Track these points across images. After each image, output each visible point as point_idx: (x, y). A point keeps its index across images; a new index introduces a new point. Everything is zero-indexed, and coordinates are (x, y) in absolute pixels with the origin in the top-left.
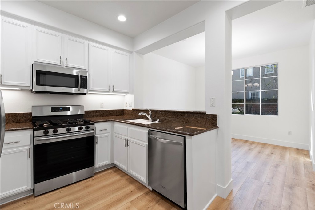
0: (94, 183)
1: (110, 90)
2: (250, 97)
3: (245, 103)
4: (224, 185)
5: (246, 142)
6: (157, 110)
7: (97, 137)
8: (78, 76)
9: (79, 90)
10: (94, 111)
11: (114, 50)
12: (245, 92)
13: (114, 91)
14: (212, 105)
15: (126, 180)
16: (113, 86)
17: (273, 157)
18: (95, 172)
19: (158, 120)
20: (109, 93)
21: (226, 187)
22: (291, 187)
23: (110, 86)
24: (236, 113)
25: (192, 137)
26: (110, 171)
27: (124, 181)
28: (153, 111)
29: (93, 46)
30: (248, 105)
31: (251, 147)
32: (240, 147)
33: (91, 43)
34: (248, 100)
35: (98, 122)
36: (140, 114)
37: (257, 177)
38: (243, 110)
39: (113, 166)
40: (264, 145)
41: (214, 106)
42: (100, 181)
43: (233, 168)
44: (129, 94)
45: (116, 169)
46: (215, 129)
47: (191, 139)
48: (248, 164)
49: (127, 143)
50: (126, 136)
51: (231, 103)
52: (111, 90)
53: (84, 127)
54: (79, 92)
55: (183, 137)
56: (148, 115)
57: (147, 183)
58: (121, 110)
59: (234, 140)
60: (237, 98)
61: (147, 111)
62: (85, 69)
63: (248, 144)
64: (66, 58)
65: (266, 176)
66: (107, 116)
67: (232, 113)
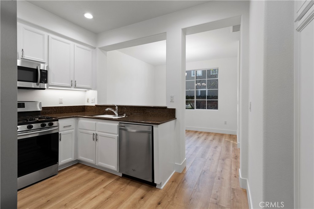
0: (60, 180)
1: (72, 85)
2: (199, 94)
3: (195, 100)
4: (181, 163)
5: (196, 132)
6: (123, 106)
7: (61, 133)
8: (37, 70)
9: (38, 85)
11: (76, 44)
12: (195, 90)
13: (76, 86)
14: (172, 101)
15: (94, 172)
16: (76, 82)
17: (214, 141)
18: (59, 170)
19: (125, 115)
20: (71, 88)
21: (181, 164)
22: (223, 160)
23: (72, 81)
24: (188, 109)
25: (159, 125)
26: (74, 168)
27: (92, 174)
28: (119, 107)
29: (53, 38)
30: (198, 102)
31: (200, 136)
32: (191, 136)
33: (51, 36)
34: (197, 97)
35: (62, 118)
36: (107, 109)
37: (203, 156)
38: (194, 106)
39: (77, 163)
40: (208, 134)
41: (173, 102)
42: (66, 177)
43: (186, 152)
44: (91, 90)
45: (81, 165)
46: (174, 120)
47: (158, 127)
48: (197, 148)
49: (95, 137)
50: (95, 131)
51: (185, 100)
52: (74, 85)
53: (47, 124)
54: (38, 87)
55: (151, 126)
56: (115, 110)
57: (117, 170)
58: (82, 106)
59: (188, 131)
60: (189, 95)
61: (113, 107)
63: (197, 134)
64: (23, 50)
65: (209, 155)
66: (67, 113)
67: (186, 109)
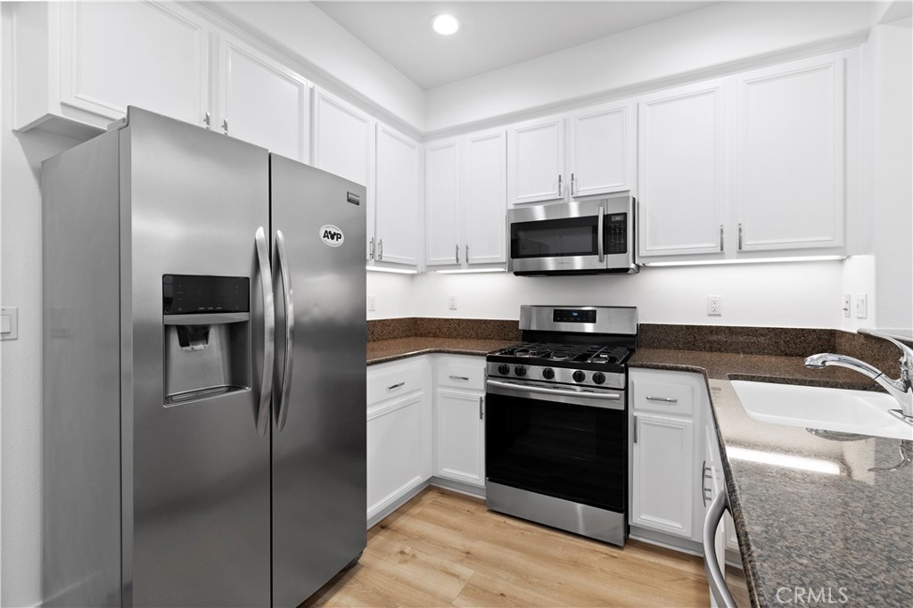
1: (722, 247)
7: (636, 417)
9: (601, 260)
10: (681, 326)
13: (745, 249)
36: (813, 361)
52: (731, 246)
53: (588, 374)
54: (602, 266)
62: (628, 191)
64: (573, 175)
